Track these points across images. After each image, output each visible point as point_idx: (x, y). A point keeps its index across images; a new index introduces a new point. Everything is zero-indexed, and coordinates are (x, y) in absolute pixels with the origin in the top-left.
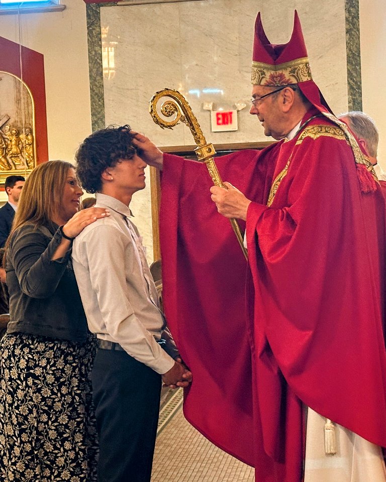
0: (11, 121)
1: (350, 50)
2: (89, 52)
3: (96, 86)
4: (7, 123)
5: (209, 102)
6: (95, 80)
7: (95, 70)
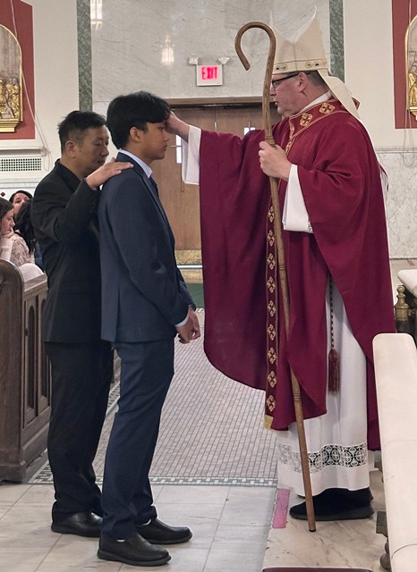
1: (333, 10)
2: (78, 4)
3: (84, 38)
5: (194, 57)
6: (83, 33)
7: (83, 22)
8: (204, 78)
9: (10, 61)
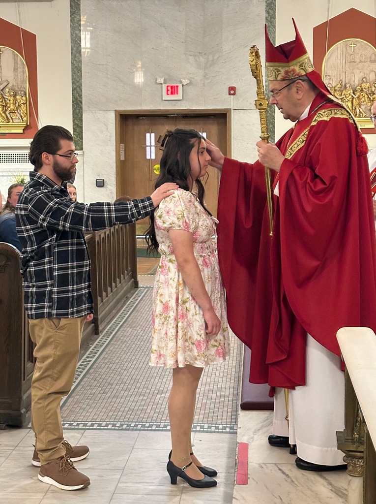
0: (10, 86)
3: (76, 61)
4: (7, 87)
5: (161, 77)
6: (75, 57)
7: (75, 49)
8: (168, 94)
9: (19, 78)
